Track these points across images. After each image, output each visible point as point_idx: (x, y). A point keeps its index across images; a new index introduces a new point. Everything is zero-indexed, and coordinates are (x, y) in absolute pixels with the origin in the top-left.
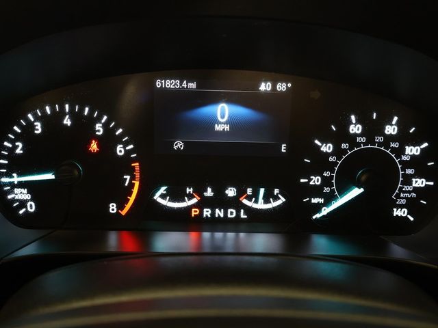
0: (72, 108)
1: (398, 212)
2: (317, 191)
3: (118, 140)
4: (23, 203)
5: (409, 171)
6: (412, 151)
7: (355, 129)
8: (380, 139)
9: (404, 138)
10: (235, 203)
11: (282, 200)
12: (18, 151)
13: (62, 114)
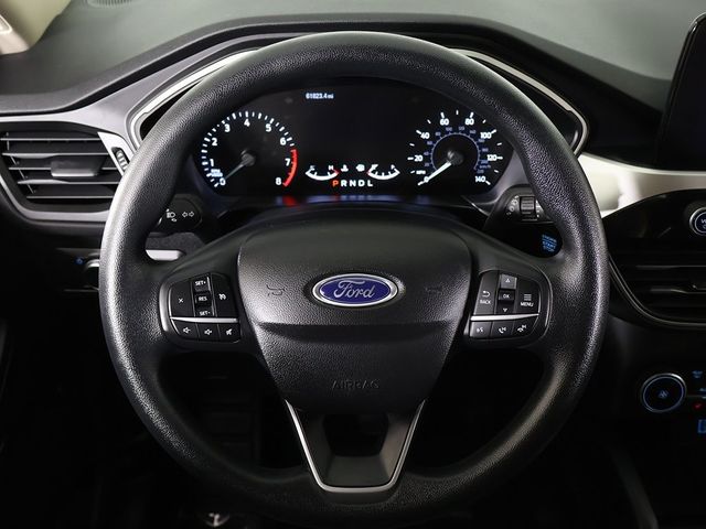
0: (250, 115)
1: (478, 179)
2: (419, 166)
3: (282, 135)
4: (217, 179)
5: (484, 150)
6: (485, 135)
7: (444, 122)
8: (463, 128)
9: (479, 127)
10: (364, 176)
11: (397, 173)
12: (215, 144)
13: (244, 118)
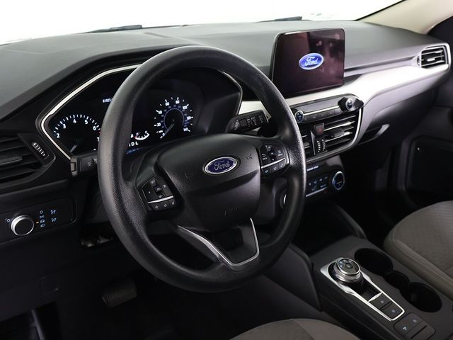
0: (76, 116)
1: (186, 130)
2: (159, 128)
3: (93, 125)
5: (186, 115)
6: (185, 108)
7: (167, 104)
8: (175, 106)
9: (182, 104)
10: (133, 140)
11: (148, 135)
12: (58, 137)
13: (73, 119)
